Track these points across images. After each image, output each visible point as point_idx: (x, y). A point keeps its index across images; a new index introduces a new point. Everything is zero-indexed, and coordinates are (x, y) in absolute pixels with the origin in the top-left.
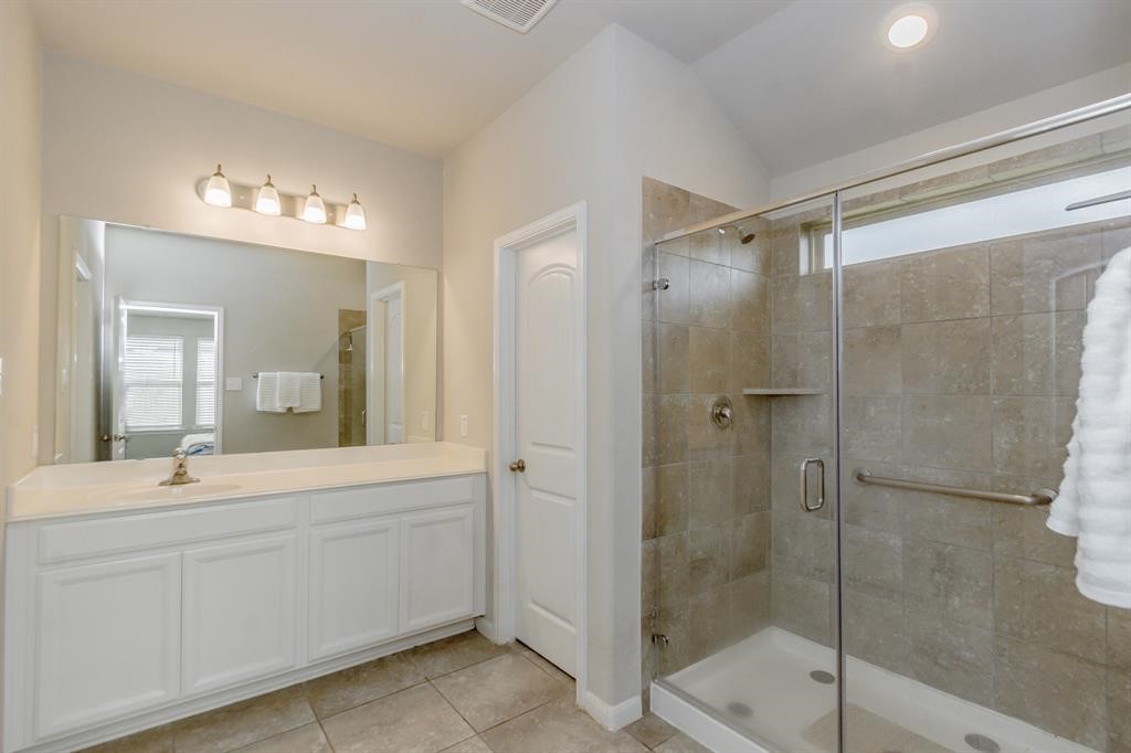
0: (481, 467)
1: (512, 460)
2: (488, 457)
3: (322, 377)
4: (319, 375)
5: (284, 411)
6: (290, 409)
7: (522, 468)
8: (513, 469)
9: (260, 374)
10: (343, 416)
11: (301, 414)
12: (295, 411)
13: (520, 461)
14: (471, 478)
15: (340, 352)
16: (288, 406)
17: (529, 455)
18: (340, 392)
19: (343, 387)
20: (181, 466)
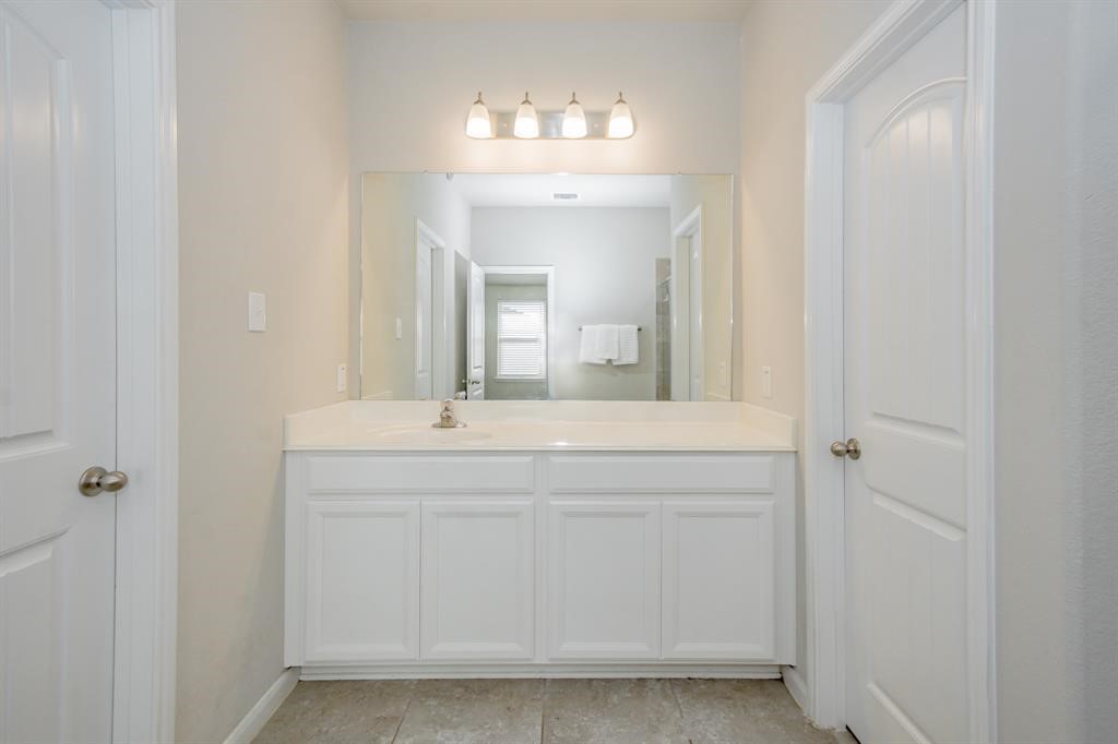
0: (786, 444)
1: (839, 438)
2: (798, 429)
3: (639, 330)
4: (636, 327)
5: (604, 362)
6: (609, 361)
7: (854, 453)
8: (837, 453)
9: (584, 328)
10: (660, 370)
11: (618, 366)
12: (615, 363)
13: (851, 441)
14: (769, 459)
15: (657, 304)
16: (608, 357)
17: (867, 431)
18: (658, 344)
19: (660, 339)
20: (447, 409)
